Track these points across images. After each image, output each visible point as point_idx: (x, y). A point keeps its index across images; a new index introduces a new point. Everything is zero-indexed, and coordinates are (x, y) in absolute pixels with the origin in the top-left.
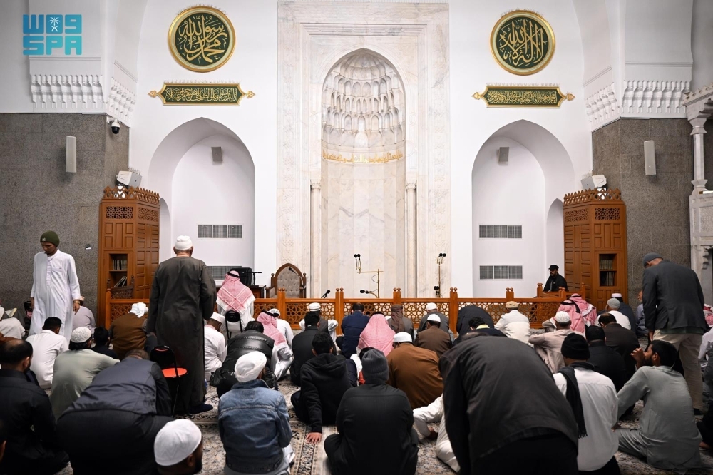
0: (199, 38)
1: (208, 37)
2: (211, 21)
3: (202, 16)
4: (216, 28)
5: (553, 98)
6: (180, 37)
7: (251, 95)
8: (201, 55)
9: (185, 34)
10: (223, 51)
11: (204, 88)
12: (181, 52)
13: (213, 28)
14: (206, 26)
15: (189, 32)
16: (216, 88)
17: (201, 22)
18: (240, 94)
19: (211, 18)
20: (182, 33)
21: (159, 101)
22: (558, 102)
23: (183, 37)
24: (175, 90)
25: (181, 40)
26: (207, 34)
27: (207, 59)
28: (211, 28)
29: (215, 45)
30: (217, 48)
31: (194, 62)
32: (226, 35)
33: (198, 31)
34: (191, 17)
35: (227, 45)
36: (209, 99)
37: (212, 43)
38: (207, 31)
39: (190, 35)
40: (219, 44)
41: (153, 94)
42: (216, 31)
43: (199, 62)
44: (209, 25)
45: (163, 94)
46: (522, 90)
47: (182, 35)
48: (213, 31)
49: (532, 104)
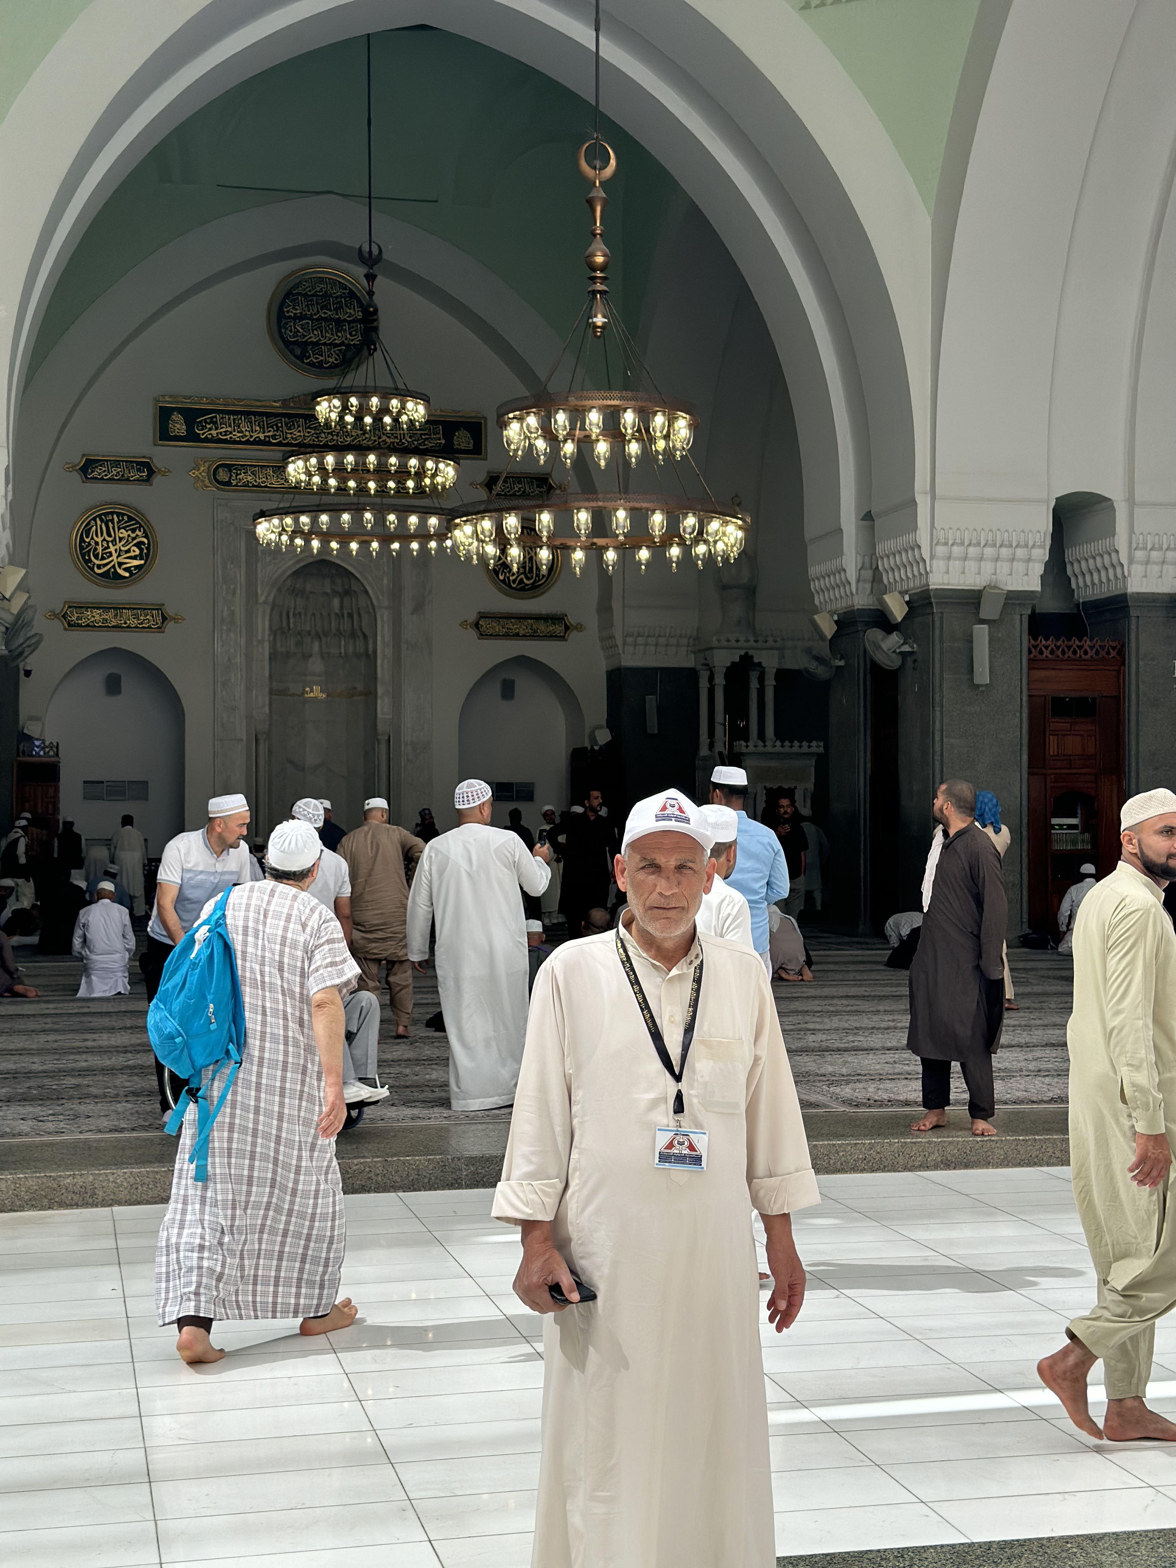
0: (110, 544)
1: (123, 543)
2: (126, 522)
3: (115, 516)
4: (133, 531)
5: (559, 629)
6: (85, 542)
7: (180, 619)
8: (114, 566)
9: (92, 538)
10: (142, 562)
11: (117, 609)
12: (87, 562)
13: (130, 532)
14: (119, 529)
15: (97, 536)
16: (135, 609)
17: (113, 524)
18: (165, 618)
19: (126, 518)
20: (87, 537)
21: (59, 625)
22: (565, 633)
23: (89, 543)
24: (78, 610)
25: (87, 546)
26: (121, 539)
27: (121, 572)
29: (132, 554)
31: (104, 575)
32: (146, 541)
33: (109, 535)
35: (147, 555)
36: (125, 623)
37: (128, 551)
38: (121, 535)
39: (99, 540)
40: (137, 552)
41: (50, 616)
42: (133, 535)
43: (111, 575)
44: (124, 528)
45: (64, 616)
46: (521, 618)
47: (87, 540)
48: (129, 536)
49: (534, 636)
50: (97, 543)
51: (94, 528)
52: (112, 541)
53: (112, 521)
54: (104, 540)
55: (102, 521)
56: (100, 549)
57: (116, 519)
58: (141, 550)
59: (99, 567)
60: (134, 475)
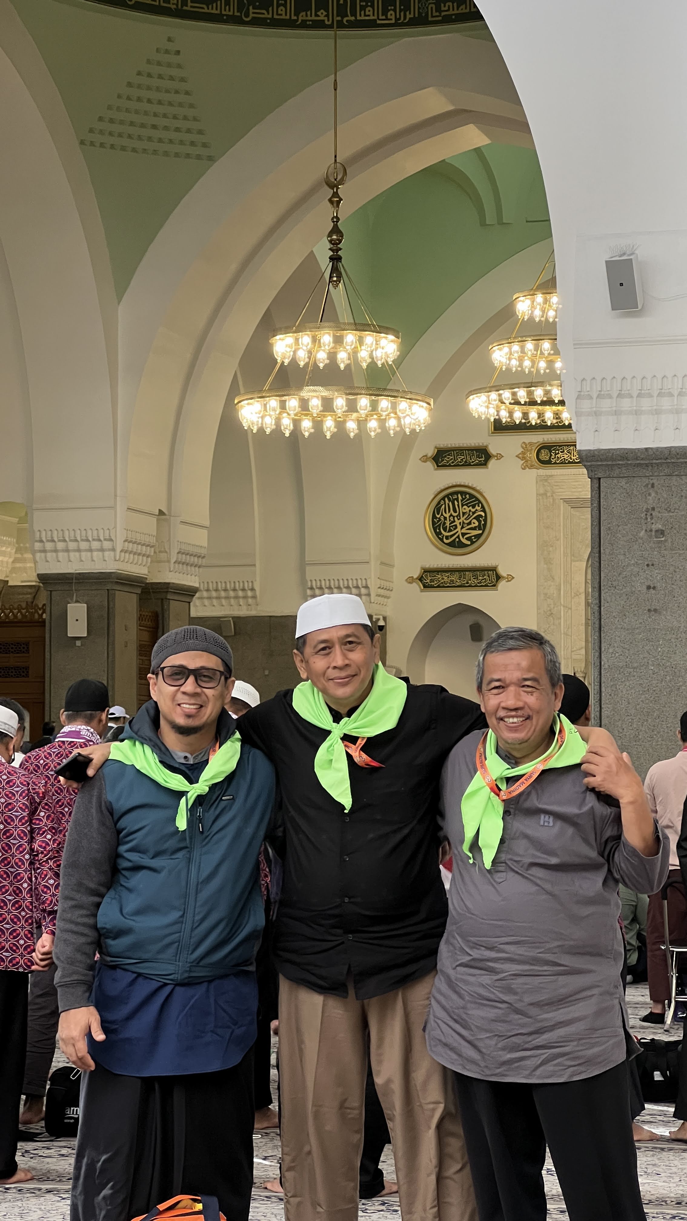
0: (456, 518)
1: (465, 517)
2: (468, 500)
3: (459, 495)
4: (474, 507)
6: (437, 518)
7: (510, 578)
8: (458, 537)
9: (442, 515)
10: (481, 532)
11: (461, 571)
12: (438, 534)
13: (471, 508)
14: (463, 506)
15: (446, 513)
16: (474, 571)
17: (458, 502)
18: (498, 577)
19: (468, 496)
20: (438, 514)
21: (416, 587)
23: (439, 518)
24: (432, 574)
25: (438, 521)
26: (464, 514)
27: (464, 541)
28: (469, 507)
29: (473, 526)
30: (474, 529)
31: (451, 545)
32: (483, 514)
33: (455, 511)
34: (447, 496)
35: (485, 525)
36: (467, 583)
37: (470, 523)
38: (464, 511)
39: (447, 515)
40: (477, 524)
41: (411, 580)
42: (473, 510)
43: (456, 545)
44: (466, 505)
45: (421, 579)
47: (438, 516)
48: (470, 511)
50: (445, 518)
51: (443, 506)
52: (457, 516)
53: (457, 499)
54: (451, 515)
55: (449, 500)
56: (448, 523)
57: (460, 498)
58: (480, 522)
59: (447, 538)
60: (475, 460)
